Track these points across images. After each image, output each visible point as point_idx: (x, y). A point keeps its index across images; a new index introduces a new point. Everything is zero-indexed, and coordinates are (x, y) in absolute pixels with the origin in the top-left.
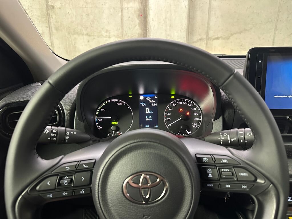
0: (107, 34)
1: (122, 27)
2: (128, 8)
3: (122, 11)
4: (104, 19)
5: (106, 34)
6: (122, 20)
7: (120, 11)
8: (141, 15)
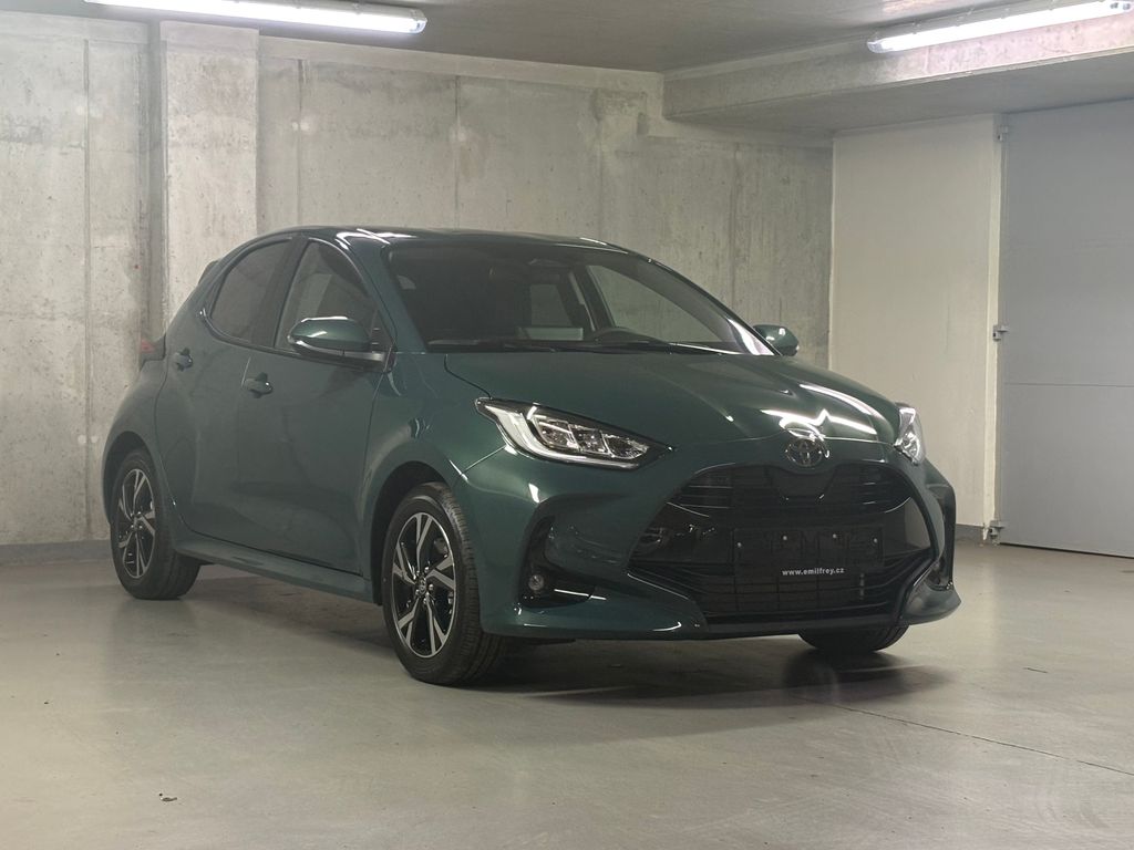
0: (48, 310)
1: (87, 293)
2: (103, 248)
3: (88, 254)
4: (41, 271)
5: (42, 309)
6: (86, 276)
7: (84, 255)
8: (137, 267)
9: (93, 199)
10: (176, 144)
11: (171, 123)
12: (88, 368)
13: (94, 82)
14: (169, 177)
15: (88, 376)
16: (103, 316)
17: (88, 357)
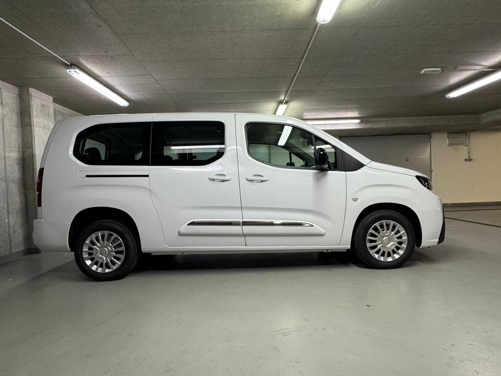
10: (36, 126)
11: (34, 120)
12: (7, 196)
13: (4, 102)
15: (7, 199)
16: (10, 179)
17: (7, 192)
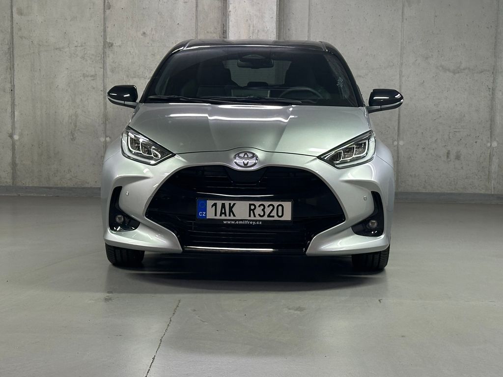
9: (199, 24)
14: (230, 11)
